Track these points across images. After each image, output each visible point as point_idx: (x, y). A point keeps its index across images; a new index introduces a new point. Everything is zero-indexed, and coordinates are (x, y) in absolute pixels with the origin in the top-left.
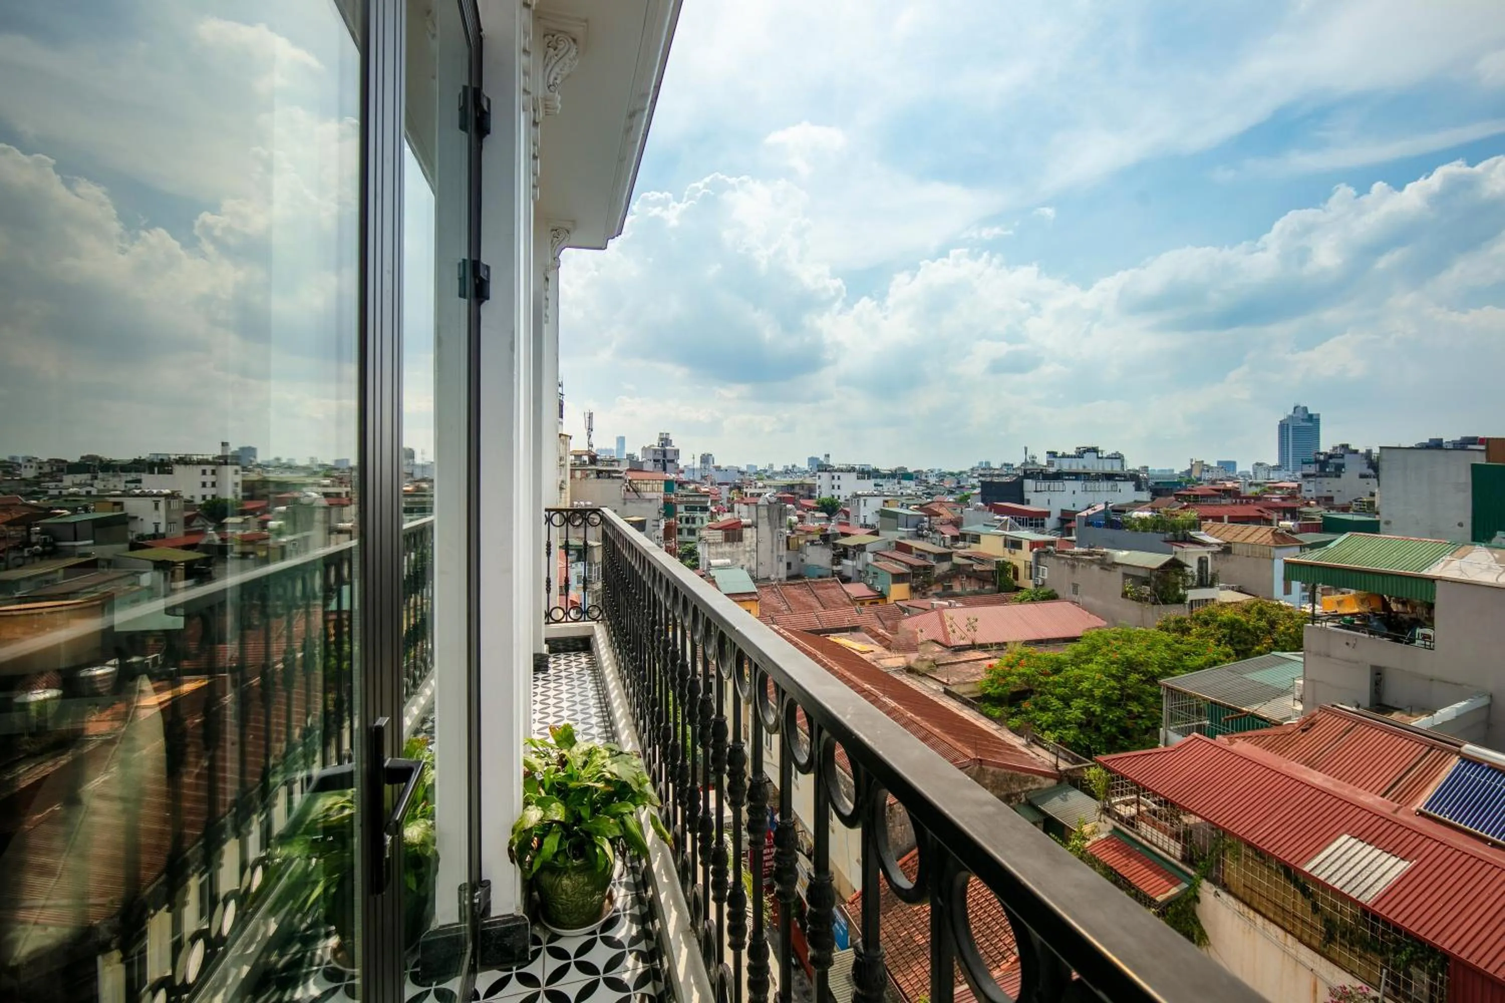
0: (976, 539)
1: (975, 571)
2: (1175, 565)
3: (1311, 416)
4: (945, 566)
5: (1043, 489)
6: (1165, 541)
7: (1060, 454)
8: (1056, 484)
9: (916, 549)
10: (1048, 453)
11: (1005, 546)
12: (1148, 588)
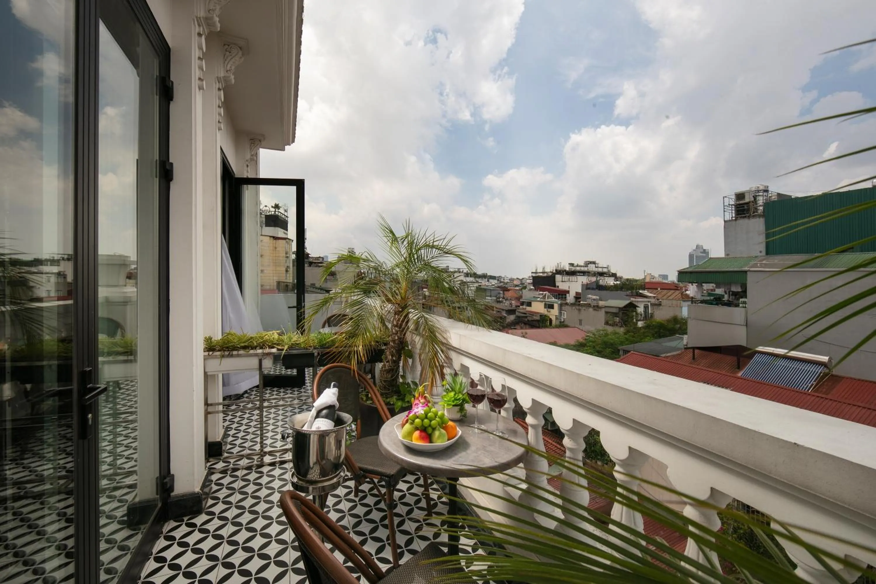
0: (529, 304)
1: (528, 320)
2: (632, 306)
3: (705, 250)
4: (512, 318)
5: (566, 280)
6: (627, 296)
7: (576, 264)
8: (573, 277)
9: (496, 308)
10: (569, 264)
11: (545, 308)
12: (618, 318)
